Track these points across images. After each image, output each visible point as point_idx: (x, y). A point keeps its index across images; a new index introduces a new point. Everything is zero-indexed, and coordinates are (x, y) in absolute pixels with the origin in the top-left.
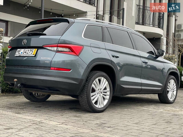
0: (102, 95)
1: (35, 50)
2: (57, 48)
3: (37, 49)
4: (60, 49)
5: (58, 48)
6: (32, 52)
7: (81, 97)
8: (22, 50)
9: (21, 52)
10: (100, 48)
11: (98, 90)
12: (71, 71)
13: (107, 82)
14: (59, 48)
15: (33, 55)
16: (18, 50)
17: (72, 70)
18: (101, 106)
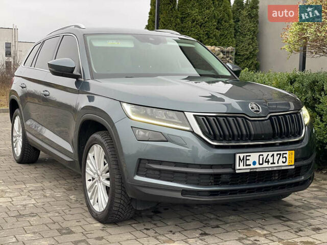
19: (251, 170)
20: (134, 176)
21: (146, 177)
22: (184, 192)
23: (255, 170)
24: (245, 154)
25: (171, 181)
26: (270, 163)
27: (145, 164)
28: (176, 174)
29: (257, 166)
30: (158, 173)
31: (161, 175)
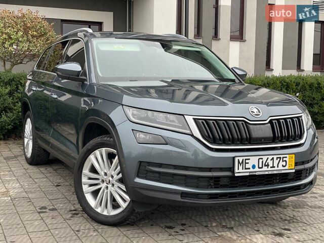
19: (251, 174)
20: (135, 178)
21: (146, 179)
22: (184, 194)
23: (254, 173)
24: (244, 158)
25: (171, 184)
26: (269, 167)
27: (145, 167)
28: (176, 177)
29: (257, 169)
30: (157, 175)
31: (161, 177)
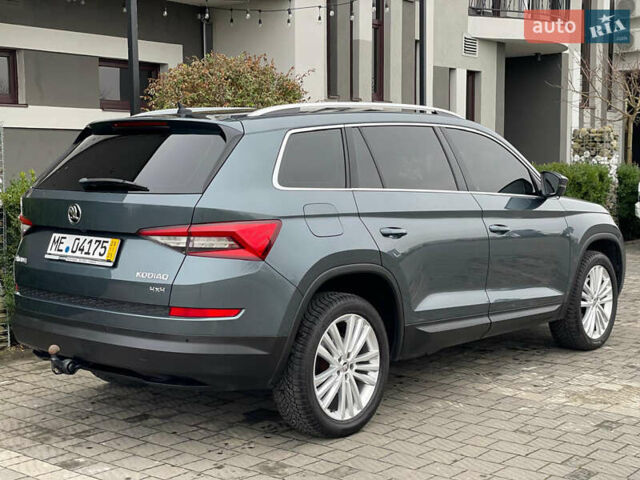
0: (351, 373)
1: (112, 244)
2: (188, 241)
3: (118, 241)
4: (199, 242)
5: (192, 238)
6: (102, 251)
7: (283, 392)
8: (69, 240)
9: (65, 248)
10: (338, 215)
11: (340, 360)
12: (240, 315)
13: (368, 328)
14: (196, 238)
15: (109, 261)
16: (56, 236)
17: (243, 311)
18: (351, 413)
